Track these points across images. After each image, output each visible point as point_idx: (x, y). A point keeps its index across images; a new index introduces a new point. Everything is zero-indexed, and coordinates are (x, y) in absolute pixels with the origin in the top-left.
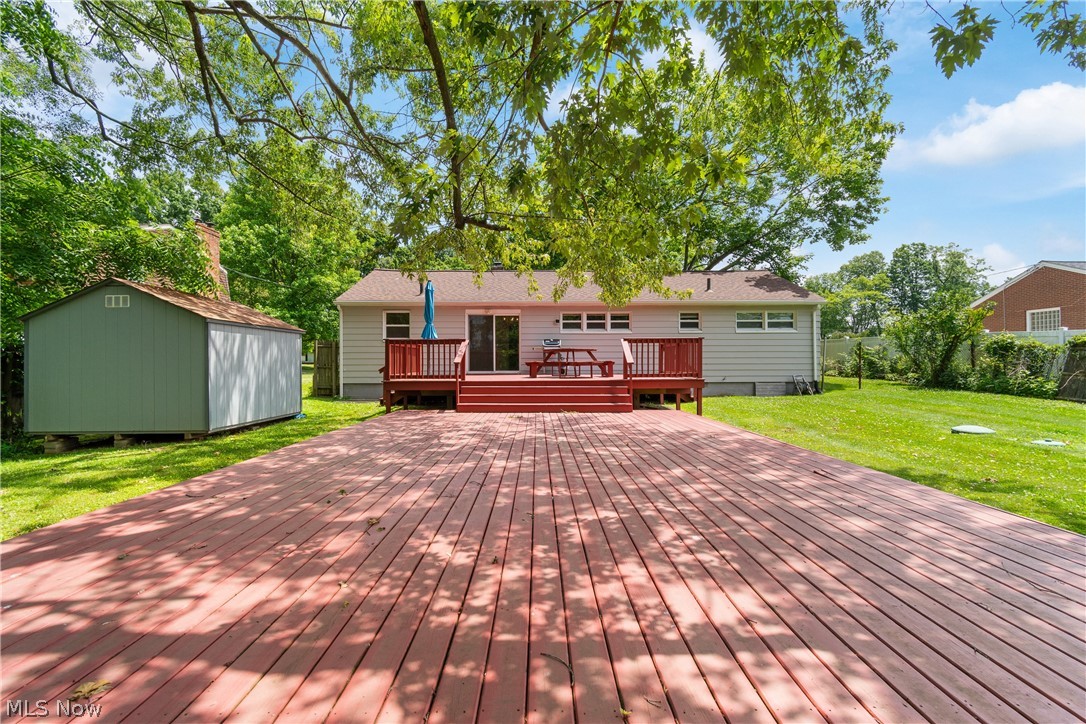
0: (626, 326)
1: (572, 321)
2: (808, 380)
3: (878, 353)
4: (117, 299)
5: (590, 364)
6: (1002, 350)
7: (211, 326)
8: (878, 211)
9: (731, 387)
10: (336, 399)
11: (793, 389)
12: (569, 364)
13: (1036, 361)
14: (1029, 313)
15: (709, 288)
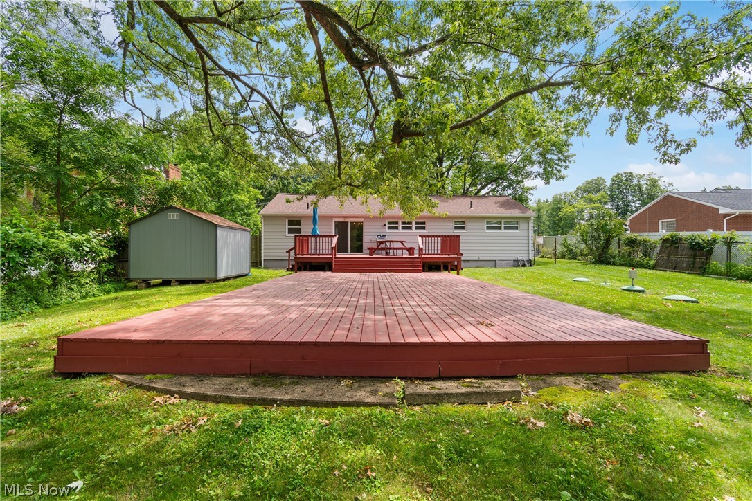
0: (424, 228)
1: (393, 225)
2: (525, 259)
3: (575, 244)
4: (174, 215)
5: (402, 249)
6: (632, 243)
7: (218, 228)
8: (570, 162)
9: (482, 263)
10: (259, 268)
11: (517, 264)
12: (391, 249)
13: (647, 249)
14: (660, 221)
15: (471, 206)
